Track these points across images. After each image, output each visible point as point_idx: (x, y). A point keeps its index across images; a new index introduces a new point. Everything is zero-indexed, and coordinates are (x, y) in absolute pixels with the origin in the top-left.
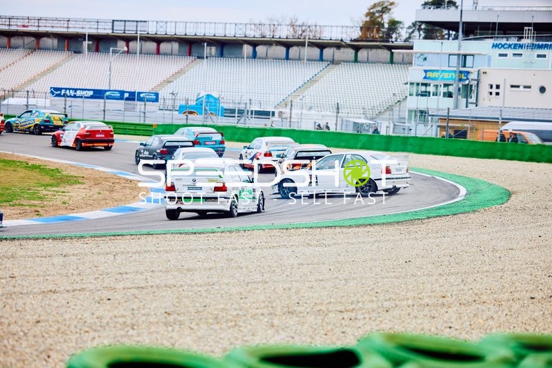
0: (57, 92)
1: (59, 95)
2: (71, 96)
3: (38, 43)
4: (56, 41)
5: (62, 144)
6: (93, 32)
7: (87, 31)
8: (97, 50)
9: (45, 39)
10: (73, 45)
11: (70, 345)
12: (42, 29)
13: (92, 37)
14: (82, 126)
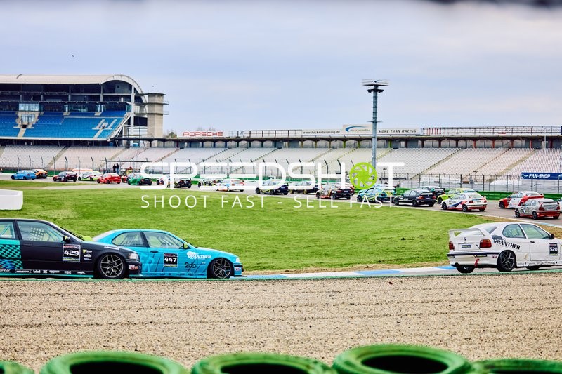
0: (526, 175)
1: (527, 178)
2: (535, 178)
3: (512, 144)
4: (524, 142)
5: (509, 207)
6: (549, 134)
7: (545, 134)
8: (551, 147)
9: (516, 141)
10: (536, 144)
11: (555, 345)
12: (515, 135)
13: (549, 138)
14: (524, 195)
